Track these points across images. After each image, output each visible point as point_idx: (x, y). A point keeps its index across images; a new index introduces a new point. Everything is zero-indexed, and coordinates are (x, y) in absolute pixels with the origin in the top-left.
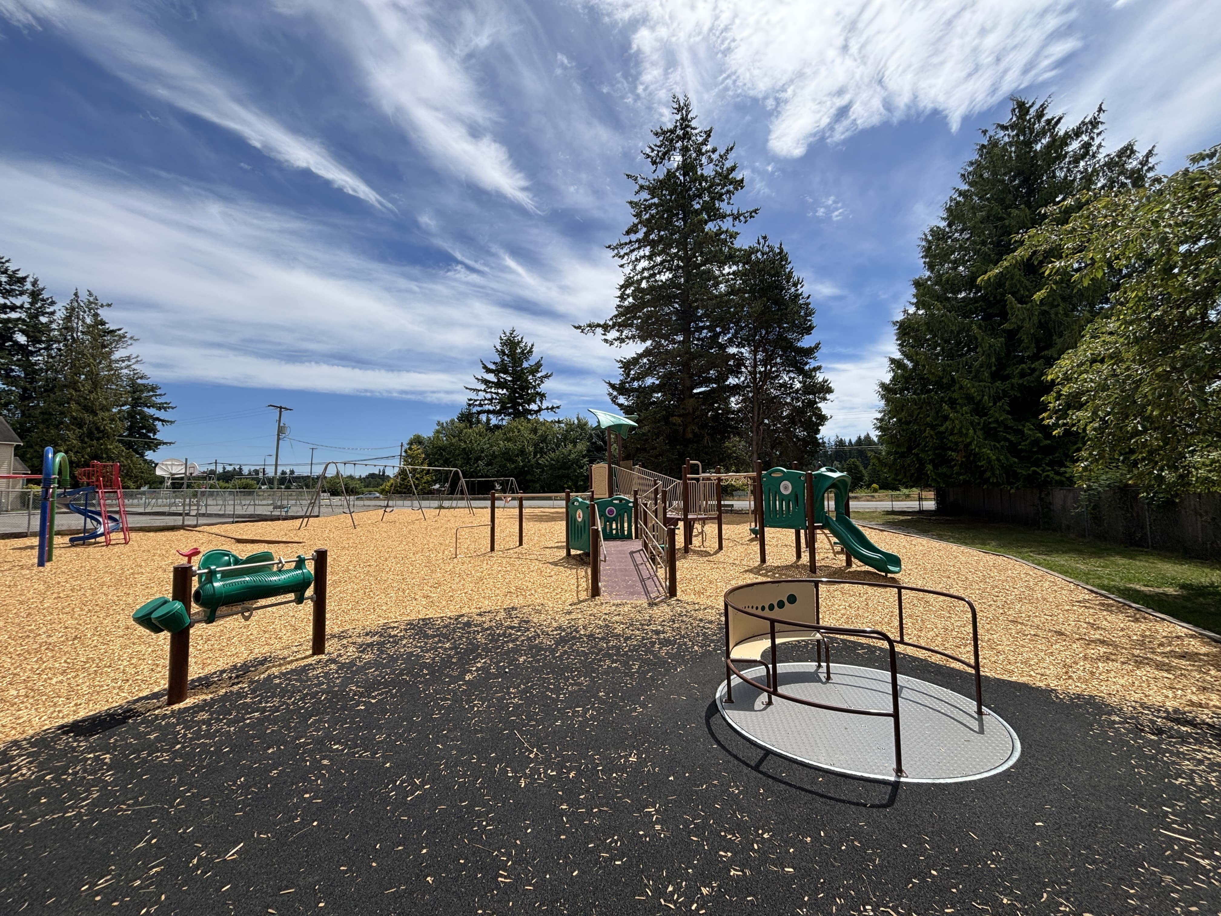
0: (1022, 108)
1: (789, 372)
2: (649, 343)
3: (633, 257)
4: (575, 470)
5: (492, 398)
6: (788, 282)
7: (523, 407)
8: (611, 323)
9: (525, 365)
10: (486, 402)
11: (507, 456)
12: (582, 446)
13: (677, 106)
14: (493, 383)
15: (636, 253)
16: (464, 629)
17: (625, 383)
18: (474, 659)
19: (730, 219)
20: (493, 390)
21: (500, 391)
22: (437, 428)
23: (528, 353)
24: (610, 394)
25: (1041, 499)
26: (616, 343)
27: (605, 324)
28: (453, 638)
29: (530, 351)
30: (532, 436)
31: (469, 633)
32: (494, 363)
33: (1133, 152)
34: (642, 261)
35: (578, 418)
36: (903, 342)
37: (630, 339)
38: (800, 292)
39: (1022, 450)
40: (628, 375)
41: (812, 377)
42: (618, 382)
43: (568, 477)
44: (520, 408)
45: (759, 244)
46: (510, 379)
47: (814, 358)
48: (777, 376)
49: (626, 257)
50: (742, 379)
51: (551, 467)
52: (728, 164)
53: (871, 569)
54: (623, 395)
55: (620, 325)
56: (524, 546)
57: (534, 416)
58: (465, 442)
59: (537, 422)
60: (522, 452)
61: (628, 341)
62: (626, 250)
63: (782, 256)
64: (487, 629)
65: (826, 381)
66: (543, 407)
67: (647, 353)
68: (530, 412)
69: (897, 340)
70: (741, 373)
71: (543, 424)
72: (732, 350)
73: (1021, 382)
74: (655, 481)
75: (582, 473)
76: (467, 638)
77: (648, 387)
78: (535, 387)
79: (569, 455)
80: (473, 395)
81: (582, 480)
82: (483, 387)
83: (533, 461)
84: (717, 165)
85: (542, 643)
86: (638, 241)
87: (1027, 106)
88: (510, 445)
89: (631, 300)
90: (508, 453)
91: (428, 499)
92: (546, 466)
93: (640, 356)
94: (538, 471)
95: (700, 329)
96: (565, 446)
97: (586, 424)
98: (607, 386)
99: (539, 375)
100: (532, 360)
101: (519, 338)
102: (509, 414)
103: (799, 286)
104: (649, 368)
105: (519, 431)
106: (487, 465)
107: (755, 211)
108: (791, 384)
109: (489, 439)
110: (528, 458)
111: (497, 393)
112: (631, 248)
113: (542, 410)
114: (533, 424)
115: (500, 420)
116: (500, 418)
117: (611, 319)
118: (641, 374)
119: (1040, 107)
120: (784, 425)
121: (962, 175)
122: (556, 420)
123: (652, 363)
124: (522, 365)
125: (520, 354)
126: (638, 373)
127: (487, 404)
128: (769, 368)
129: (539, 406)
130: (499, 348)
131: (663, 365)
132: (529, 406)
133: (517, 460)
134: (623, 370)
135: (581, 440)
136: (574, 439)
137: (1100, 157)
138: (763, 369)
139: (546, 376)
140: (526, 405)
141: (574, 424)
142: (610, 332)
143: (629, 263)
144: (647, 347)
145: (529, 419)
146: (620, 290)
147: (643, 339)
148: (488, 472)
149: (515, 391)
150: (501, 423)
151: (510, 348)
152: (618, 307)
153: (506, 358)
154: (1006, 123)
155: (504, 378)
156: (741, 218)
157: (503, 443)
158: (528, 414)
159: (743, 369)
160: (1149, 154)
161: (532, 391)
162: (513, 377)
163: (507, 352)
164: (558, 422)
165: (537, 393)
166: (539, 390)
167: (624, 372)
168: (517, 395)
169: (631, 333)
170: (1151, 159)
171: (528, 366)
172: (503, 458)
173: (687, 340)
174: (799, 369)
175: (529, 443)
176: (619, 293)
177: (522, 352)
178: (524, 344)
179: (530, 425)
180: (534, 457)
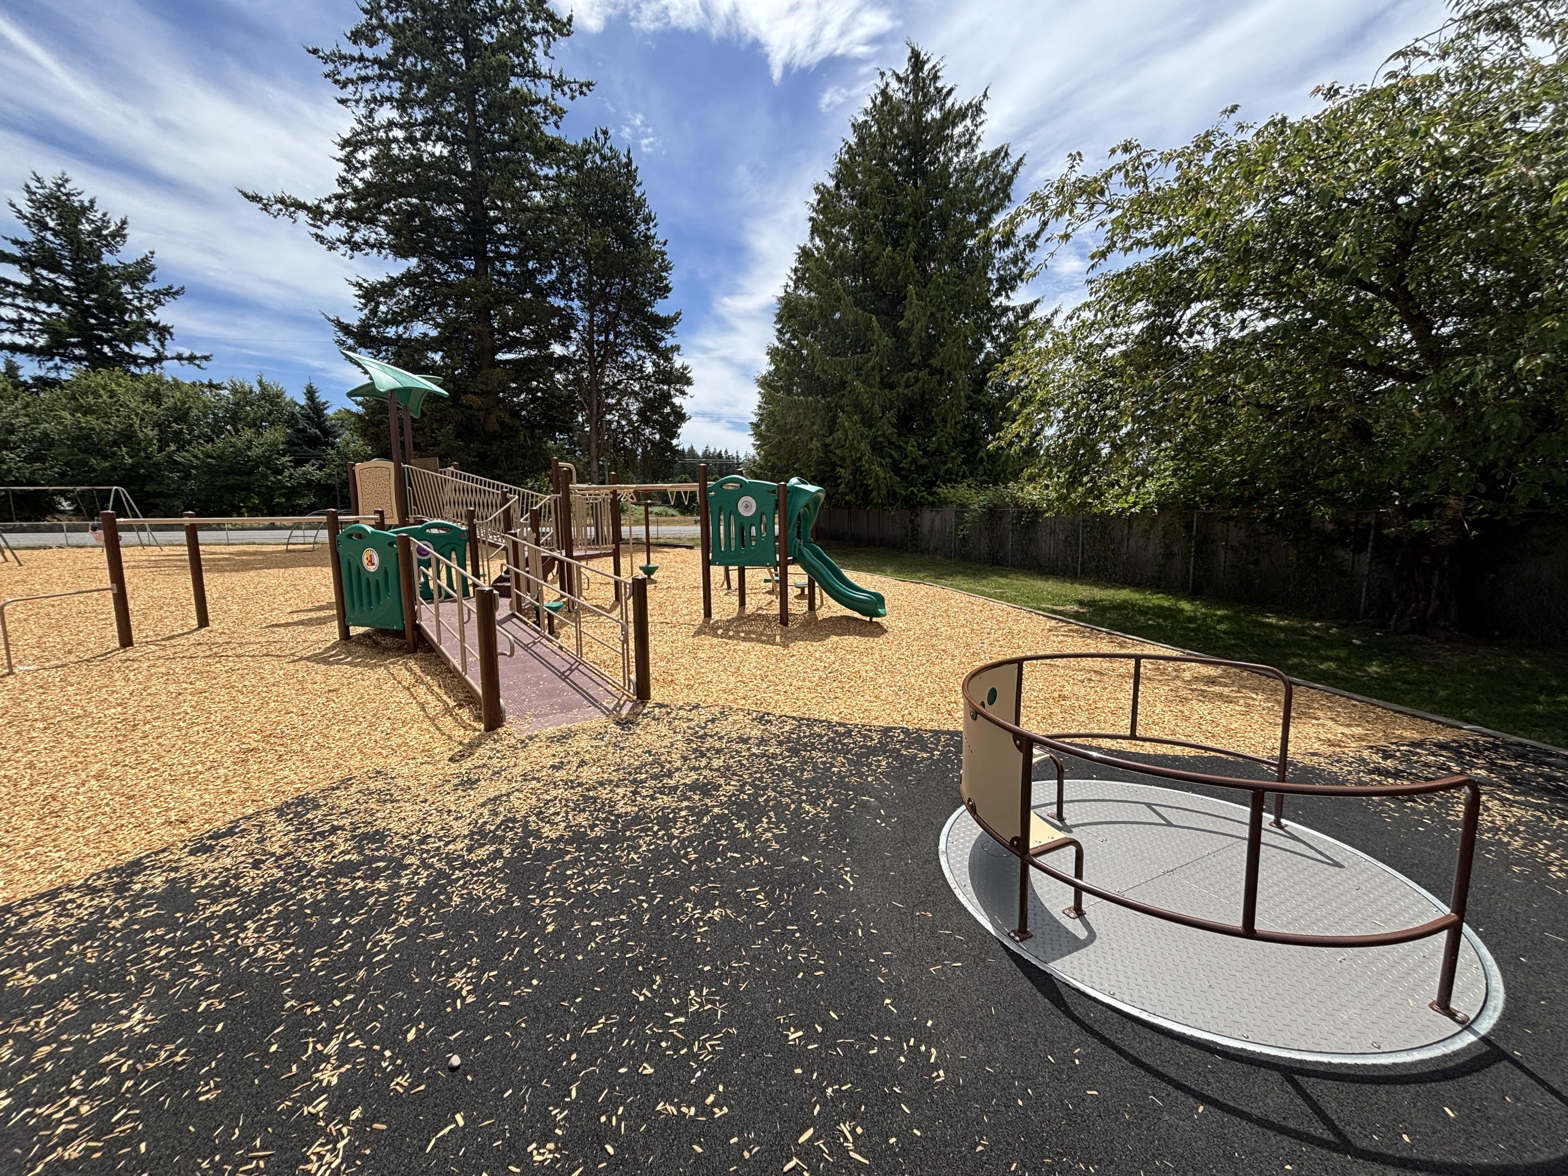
0: (916, 61)
1: (637, 347)
2: (414, 261)
3: (366, 91)
4: (265, 477)
5: (22, 320)
6: (637, 213)
7: (112, 348)
8: (329, 207)
9: (108, 259)
11: (85, 443)
12: (276, 435)
14: (17, 286)
15: (371, 85)
16: (174, 926)
17: (370, 326)
18: (292, 1051)
19: (547, 84)
20: (19, 301)
21: (42, 306)
23: (113, 235)
24: (340, 343)
25: (911, 521)
26: (343, 249)
27: (318, 207)
28: (144, 977)
29: (120, 233)
30: (150, 407)
31: (200, 932)
32: (16, 242)
33: (1006, 154)
34: (387, 106)
35: (260, 383)
36: (783, 328)
37: (372, 246)
38: (652, 232)
39: (902, 469)
40: (374, 312)
41: (668, 359)
42: (357, 323)
43: (248, 488)
44: (107, 349)
45: (597, 139)
46: (67, 283)
47: (673, 333)
48: (620, 353)
49: (351, 88)
50: (573, 348)
53: (857, 615)
54: (366, 348)
55: (350, 215)
56: (214, 625)
59: (159, 380)
60: (127, 437)
61: (368, 250)
62: (351, 71)
63: (629, 171)
64: (262, 900)
65: (686, 369)
66: (168, 354)
67: (409, 279)
68: (134, 359)
69: (775, 323)
70: (570, 338)
71: (177, 385)
72: (557, 302)
73: (906, 392)
74: (504, 494)
75: (280, 481)
76: (206, 957)
77: (416, 340)
78: (140, 311)
79: (249, 448)
81: (284, 495)
85: (471, 899)
86: (378, 62)
87: (922, 59)
88: (93, 421)
89: (367, 174)
90: (89, 436)
92: (194, 468)
93: (397, 282)
94: (175, 476)
95: (503, 257)
96: (237, 431)
97: (279, 395)
98: (333, 328)
99: (149, 287)
100: (127, 254)
101: (84, 200)
102: (78, 359)
103: (651, 224)
104: (415, 307)
105: (113, 394)
106: (30, 459)
107: (589, 85)
108: (642, 366)
109: (27, 405)
110: (145, 451)
111: (35, 311)
112: (363, 73)
113: (167, 358)
114: (148, 385)
115: (49, 369)
116: (51, 364)
117: (329, 200)
118: (400, 314)
119: (934, 67)
120: (630, 422)
121: (853, 125)
122: (206, 382)
123: (420, 299)
124: (98, 258)
125: (90, 234)
126: (394, 313)
127: (7, 330)
128: (611, 337)
129: (156, 350)
130: (27, 210)
131: (443, 306)
132: (130, 348)
133: (114, 454)
134: (363, 301)
135: (272, 424)
136: (255, 420)
137: (978, 152)
138: (602, 338)
139: (169, 292)
140: (122, 346)
141: (251, 392)
142: (327, 224)
143: (357, 102)
144: (409, 269)
145: (134, 375)
146: (343, 147)
147: (401, 252)
148: (33, 473)
149: (86, 312)
150: (53, 375)
151: (60, 217)
152: (342, 181)
153: (49, 235)
154: (901, 73)
155: (50, 280)
156: (566, 88)
157: (69, 417)
158: (129, 363)
159: (574, 335)
160: (1020, 162)
161: (134, 317)
162: (75, 281)
163: (52, 224)
164: (211, 385)
165: (149, 323)
166: (154, 319)
167: (365, 305)
168: (93, 321)
169: (374, 235)
170: (1020, 169)
171: (117, 264)
172: (73, 446)
173: (481, 271)
174: (652, 346)
175: (142, 420)
176: (341, 154)
177: (97, 232)
178: (99, 215)
179: (140, 386)
180: (161, 450)
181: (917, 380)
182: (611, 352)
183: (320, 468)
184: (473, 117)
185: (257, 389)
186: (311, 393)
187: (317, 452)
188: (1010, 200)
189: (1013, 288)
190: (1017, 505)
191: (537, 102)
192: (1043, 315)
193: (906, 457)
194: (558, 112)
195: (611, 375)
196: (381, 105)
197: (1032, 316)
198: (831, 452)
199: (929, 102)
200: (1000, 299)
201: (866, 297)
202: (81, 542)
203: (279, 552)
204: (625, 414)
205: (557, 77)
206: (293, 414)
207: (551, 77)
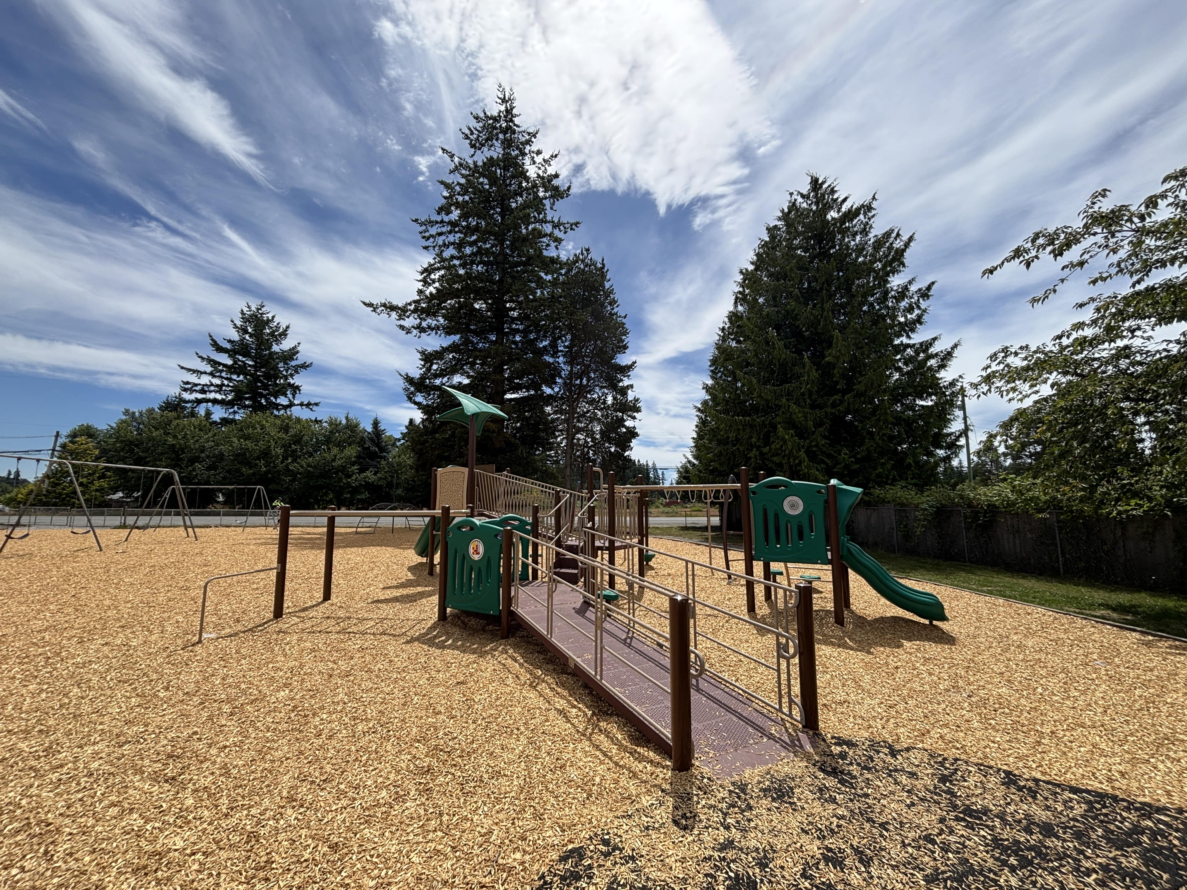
0: (815, 184)
1: (602, 387)
2: (456, 338)
3: (440, 240)
4: (340, 480)
5: (223, 385)
6: (606, 299)
7: (267, 400)
8: (412, 307)
9: (275, 348)
10: (212, 388)
11: (242, 457)
12: (351, 451)
13: (502, 97)
14: (225, 365)
15: (443, 237)
17: (425, 379)
19: (551, 225)
20: (224, 374)
21: (234, 377)
22: (124, 417)
23: (280, 335)
24: (406, 389)
26: (415, 332)
27: (404, 308)
29: (284, 334)
30: (282, 435)
32: (230, 341)
33: (898, 234)
34: (451, 247)
35: (347, 418)
36: (716, 369)
37: (432, 329)
38: (615, 310)
40: (429, 369)
41: (624, 394)
42: (418, 376)
44: (263, 401)
45: (582, 254)
46: (251, 363)
47: (629, 376)
48: (589, 392)
49: (432, 240)
50: (557, 389)
51: (308, 475)
52: (551, 171)
54: (421, 392)
55: (423, 311)
56: (334, 598)
57: (282, 412)
58: (175, 437)
59: (289, 418)
60: (266, 454)
61: (429, 332)
62: (433, 231)
63: (602, 273)
65: (638, 400)
66: (296, 402)
67: (453, 348)
68: (277, 406)
70: (555, 383)
71: (298, 420)
72: (548, 359)
73: (833, 411)
74: (557, 493)
75: (348, 483)
77: (455, 386)
78: (286, 378)
79: (334, 460)
80: (193, 378)
81: (349, 492)
82: (209, 369)
83: (281, 467)
84: (539, 168)
86: (450, 223)
87: (820, 182)
88: (249, 444)
89: (435, 286)
90: (244, 454)
91: (102, 514)
92: (300, 474)
93: (445, 350)
95: (514, 332)
96: (329, 449)
97: (357, 425)
98: (403, 380)
99: (293, 363)
100: (286, 345)
101: (270, 316)
102: (245, 407)
103: (615, 305)
104: (456, 365)
105: (263, 427)
106: (209, 469)
107: (576, 224)
108: (604, 400)
109: (215, 435)
110: (274, 462)
111: (230, 379)
112: (439, 230)
113: (295, 405)
114: (283, 421)
115: (230, 413)
116: (232, 410)
117: (410, 304)
118: (445, 370)
119: (829, 186)
120: (594, 439)
121: (767, 229)
122: (313, 419)
123: (459, 360)
124: (270, 347)
125: (269, 334)
126: (442, 370)
127: (213, 391)
128: (585, 381)
129: (290, 400)
130: (239, 323)
131: (473, 364)
132: (276, 399)
133: (256, 465)
134: (423, 363)
135: (350, 445)
136: (340, 442)
137: (871, 235)
138: (578, 382)
139: (304, 366)
140: (272, 398)
141: (340, 423)
142: (408, 317)
143: (434, 247)
144: (454, 342)
145: (276, 416)
146: (422, 273)
147: (449, 331)
148: (209, 477)
149: (256, 379)
150: (231, 417)
151: (255, 326)
152: (420, 292)
153: (247, 337)
154: (805, 192)
155: (242, 361)
156: (561, 227)
157: (237, 441)
158: (273, 408)
159: (558, 380)
160: (911, 239)
161: (282, 381)
162: (255, 362)
163: (250, 330)
164: (316, 421)
165: (289, 384)
166: (292, 382)
167: (424, 366)
168: (259, 384)
169: (435, 322)
170: (911, 244)
171: (279, 351)
172: (235, 460)
173: (500, 341)
174: (613, 385)
175: (276, 443)
176: (421, 277)
177: (272, 334)
178: (275, 324)
179: (278, 422)
180: (282, 462)
181: (842, 402)
182: (583, 391)
183: (375, 474)
184: (502, 249)
185: (344, 422)
186: (376, 424)
187: (374, 463)
188: (904, 266)
189: (913, 330)
190: (970, 505)
191: (545, 235)
192: (943, 349)
193: (838, 463)
194: (558, 241)
195: (584, 407)
196: (448, 247)
197: (932, 350)
198: (768, 460)
199: (828, 207)
200: (901, 339)
201: (790, 343)
202: (228, 523)
203: (350, 533)
204: (591, 434)
205: (556, 221)
206: (363, 438)
207: (553, 222)
